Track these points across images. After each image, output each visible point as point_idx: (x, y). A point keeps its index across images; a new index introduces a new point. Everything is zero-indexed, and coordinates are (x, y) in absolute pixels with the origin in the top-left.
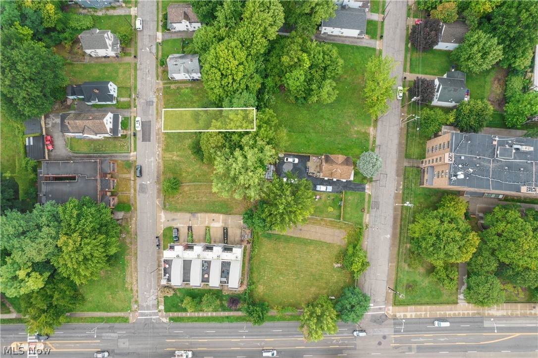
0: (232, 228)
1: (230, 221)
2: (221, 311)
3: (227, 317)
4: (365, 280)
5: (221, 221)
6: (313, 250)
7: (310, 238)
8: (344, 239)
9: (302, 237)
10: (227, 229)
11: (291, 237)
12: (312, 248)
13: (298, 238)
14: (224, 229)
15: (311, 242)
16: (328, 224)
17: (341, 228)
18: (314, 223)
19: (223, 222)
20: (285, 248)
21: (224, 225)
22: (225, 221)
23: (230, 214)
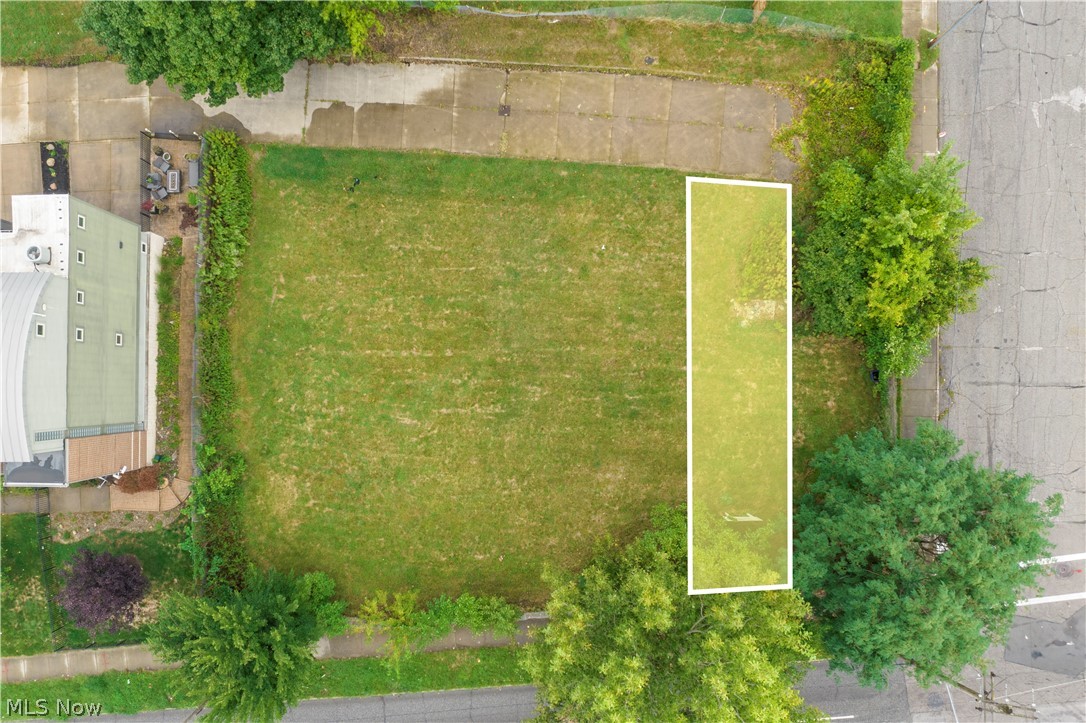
0: (89, 140)
1: (75, 102)
2: (60, 648)
3: (101, 682)
4: (948, 391)
5: (25, 107)
6: (595, 226)
7: (568, 156)
8: (785, 138)
9: (518, 152)
10: (61, 151)
11: (448, 158)
12: (583, 218)
13: (489, 161)
14: (45, 154)
15: (579, 179)
16: (680, 54)
17: (760, 72)
18: (582, 57)
19: (34, 117)
20: (413, 229)
21: (41, 129)
22: (47, 108)
23: (74, 62)
